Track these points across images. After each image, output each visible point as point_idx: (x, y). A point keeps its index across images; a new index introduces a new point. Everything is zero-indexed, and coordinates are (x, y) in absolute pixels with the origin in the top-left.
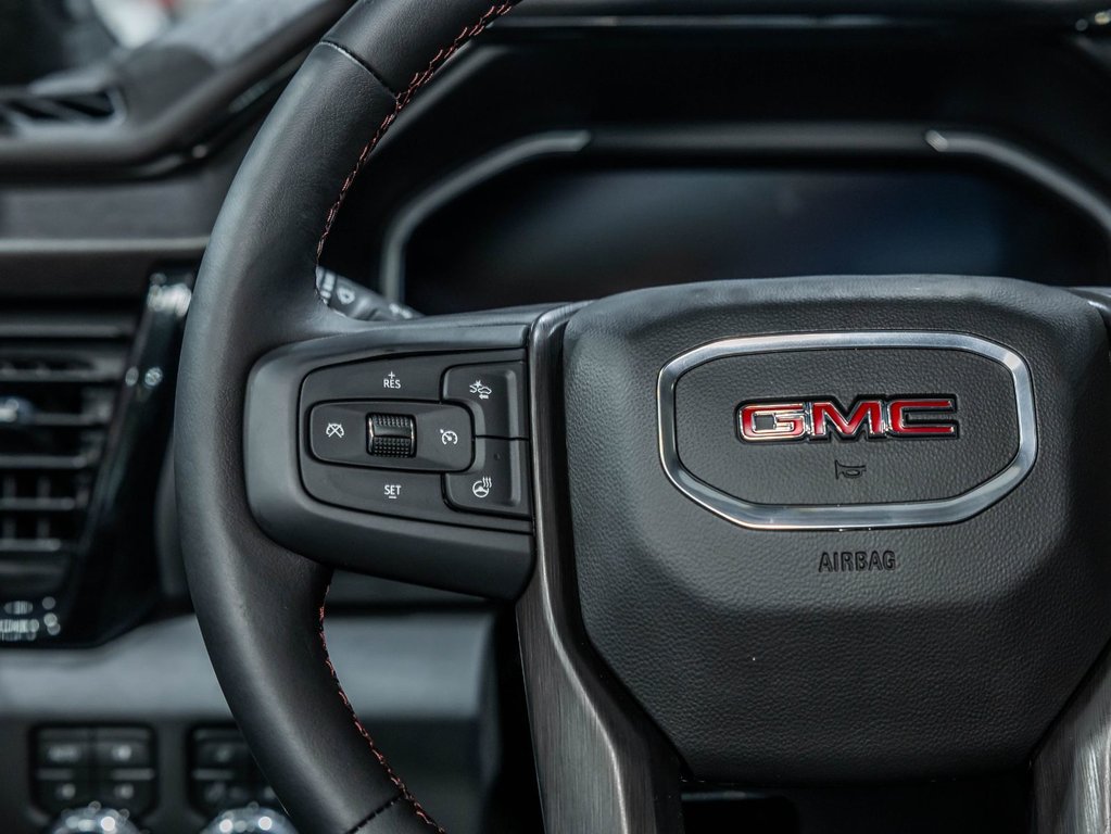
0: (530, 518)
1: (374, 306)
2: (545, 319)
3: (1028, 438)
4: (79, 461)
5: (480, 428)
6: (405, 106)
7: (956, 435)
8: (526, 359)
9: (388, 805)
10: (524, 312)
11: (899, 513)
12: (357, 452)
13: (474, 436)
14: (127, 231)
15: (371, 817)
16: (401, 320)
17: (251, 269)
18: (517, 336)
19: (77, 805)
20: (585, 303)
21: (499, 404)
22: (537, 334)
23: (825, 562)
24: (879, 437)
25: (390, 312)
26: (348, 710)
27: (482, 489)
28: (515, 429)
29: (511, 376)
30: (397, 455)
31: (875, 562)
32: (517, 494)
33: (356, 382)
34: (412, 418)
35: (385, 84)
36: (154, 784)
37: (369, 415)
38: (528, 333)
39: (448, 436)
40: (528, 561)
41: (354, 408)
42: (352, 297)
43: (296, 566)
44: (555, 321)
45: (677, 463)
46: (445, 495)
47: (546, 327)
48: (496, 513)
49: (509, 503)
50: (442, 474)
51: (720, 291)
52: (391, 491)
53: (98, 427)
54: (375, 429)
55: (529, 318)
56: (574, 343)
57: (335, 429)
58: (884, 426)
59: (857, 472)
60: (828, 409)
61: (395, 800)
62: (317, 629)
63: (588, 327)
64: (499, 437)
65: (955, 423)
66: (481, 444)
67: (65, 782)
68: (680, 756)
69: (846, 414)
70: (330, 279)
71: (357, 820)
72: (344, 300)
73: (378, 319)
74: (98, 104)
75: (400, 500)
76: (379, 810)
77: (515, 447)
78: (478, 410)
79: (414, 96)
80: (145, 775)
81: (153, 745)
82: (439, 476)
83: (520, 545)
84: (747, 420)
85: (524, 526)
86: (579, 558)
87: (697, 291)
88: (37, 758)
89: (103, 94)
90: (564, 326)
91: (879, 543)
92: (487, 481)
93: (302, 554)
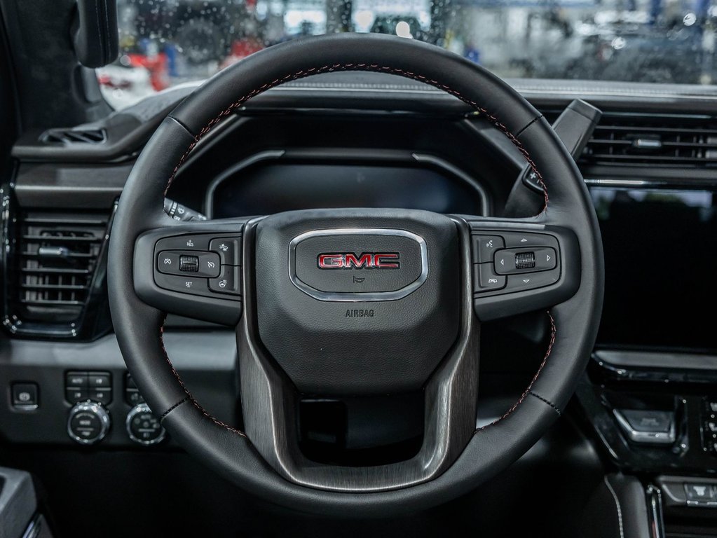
0: (241, 296)
1: (192, 215)
2: (250, 222)
3: (425, 270)
4: (86, 271)
5: (223, 262)
6: (199, 140)
7: (399, 268)
8: (242, 237)
9: (183, 401)
10: (243, 219)
11: (376, 297)
12: (176, 269)
13: (221, 265)
14: (106, 184)
15: (177, 405)
16: (202, 221)
17: (138, 200)
18: (239, 228)
19: (83, 401)
20: (266, 217)
21: (230, 254)
22: (247, 228)
23: (348, 314)
24: (369, 268)
25: (198, 218)
26: (170, 366)
27: (223, 284)
28: (236, 262)
29: (236, 242)
30: (191, 271)
31: (366, 313)
32: (236, 286)
33: (177, 243)
34: (197, 257)
35: (191, 132)
36: (111, 392)
37: (181, 256)
38: (243, 228)
39: (211, 264)
40: (239, 312)
41: (174, 253)
42: (183, 212)
43: (152, 311)
44: (254, 223)
45: (295, 276)
46: (208, 286)
47: (251, 225)
48: (227, 294)
49: (233, 290)
50: (208, 278)
51: (315, 213)
52: (188, 284)
53: (94, 258)
54: (183, 261)
55: (245, 222)
56: (260, 230)
57: (168, 261)
58: (372, 264)
59: (362, 280)
60: (352, 257)
61: (186, 399)
62: (160, 335)
63: (265, 225)
64: (230, 265)
65: (398, 263)
66: (223, 267)
67: (78, 392)
68: (294, 385)
69: (358, 259)
70: (175, 205)
71: (171, 406)
72: (180, 212)
73: (193, 221)
74: (98, 135)
75: (191, 288)
76: (180, 403)
77: (236, 269)
78: (222, 254)
79: (202, 136)
80: (108, 389)
81: (111, 378)
82: (206, 279)
83: (237, 305)
84: (321, 261)
85: (239, 298)
86: (259, 311)
87: (306, 213)
88: (67, 383)
89: (100, 132)
90: (257, 225)
91: (368, 307)
92: (225, 281)
93: (154, 307)
